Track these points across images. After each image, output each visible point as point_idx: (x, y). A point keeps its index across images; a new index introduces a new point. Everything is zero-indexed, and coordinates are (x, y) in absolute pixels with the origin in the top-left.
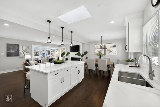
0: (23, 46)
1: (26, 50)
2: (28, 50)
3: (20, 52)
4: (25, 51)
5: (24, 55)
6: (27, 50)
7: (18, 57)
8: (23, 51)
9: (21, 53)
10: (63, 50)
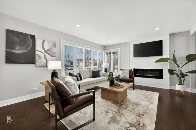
0: (44, 41)
1: (50, 50)
2: (54, 50)
3: (37, 53)
4: (49, 52)
5: (46, 60)
6: (52, 50)
7: (34, 65)
8: (43, 51)
9: (40, 57)
10: (112, 55)
